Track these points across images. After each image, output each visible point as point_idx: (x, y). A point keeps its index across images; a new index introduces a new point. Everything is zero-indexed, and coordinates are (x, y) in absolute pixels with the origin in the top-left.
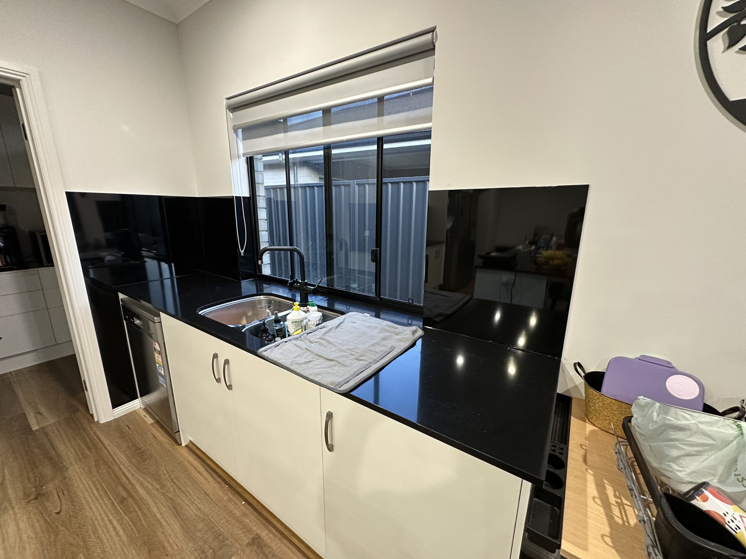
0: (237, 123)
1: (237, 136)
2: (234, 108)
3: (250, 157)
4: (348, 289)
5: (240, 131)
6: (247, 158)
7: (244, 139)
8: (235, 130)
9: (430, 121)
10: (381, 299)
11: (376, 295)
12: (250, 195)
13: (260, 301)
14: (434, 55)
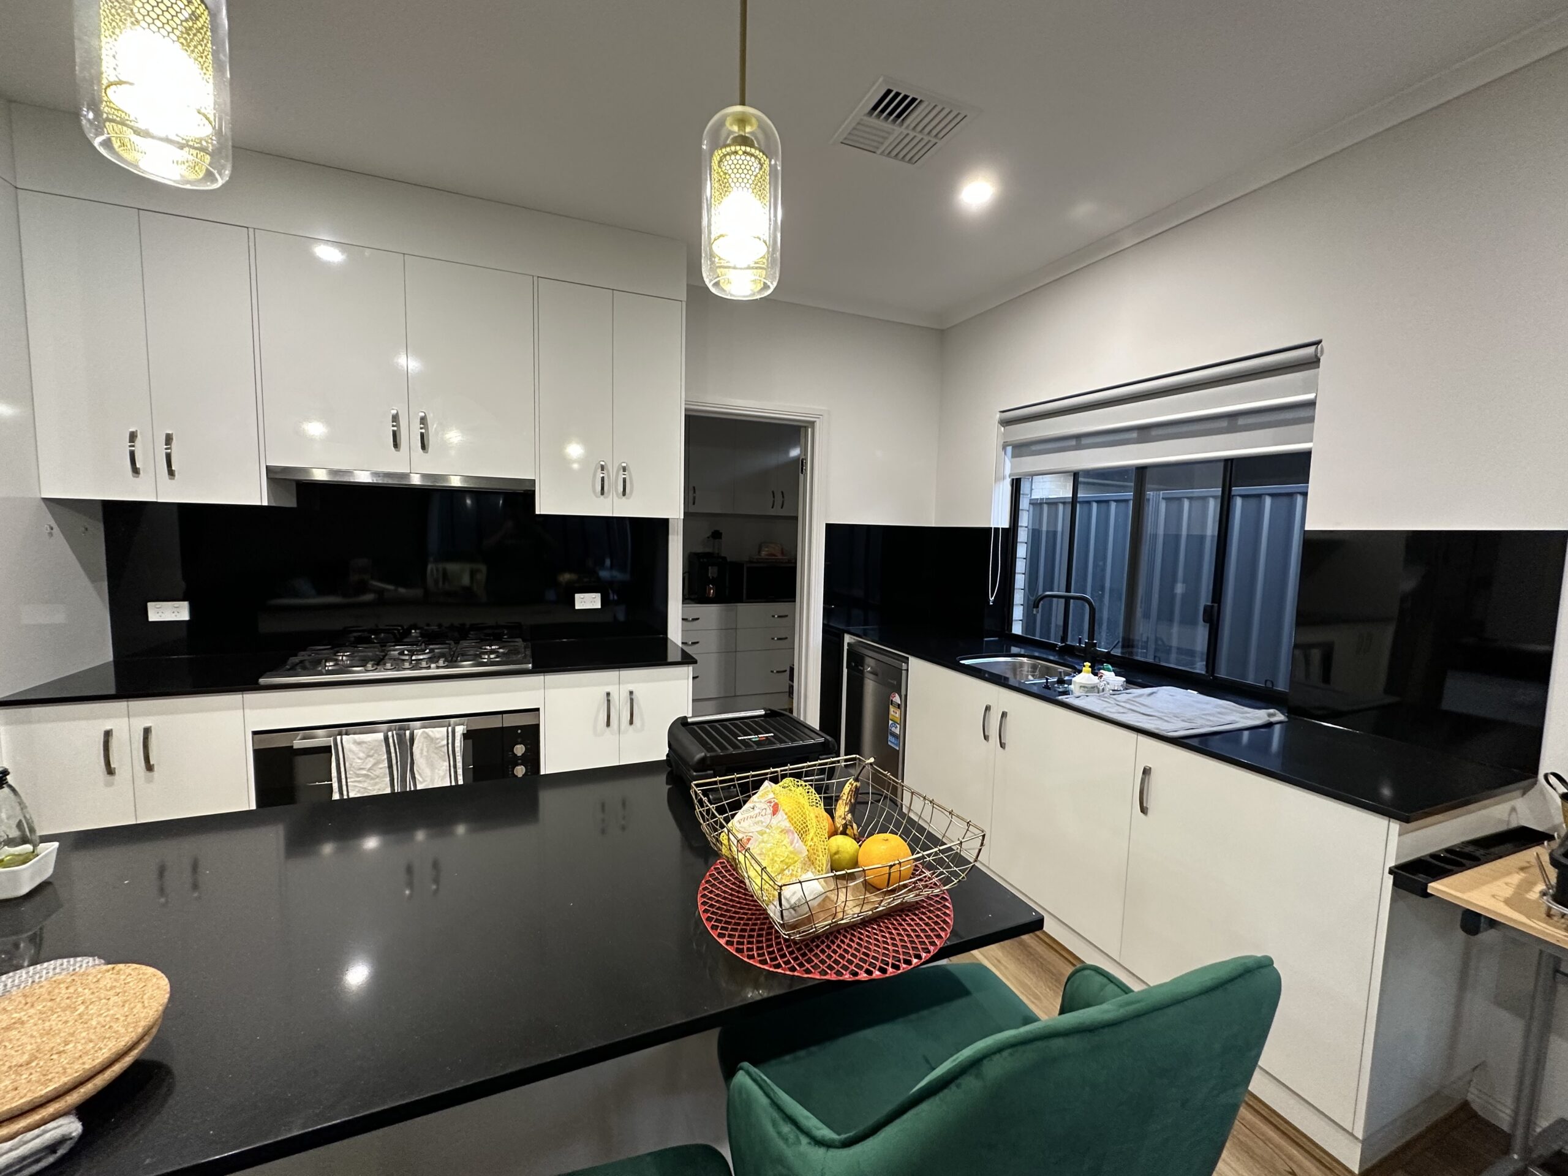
0: (1009, 440)
1: (1005, 453)
2: (1005, 423)
3: (1017, 479)
4: (1157, 660)
5: (1009, 449)
6: (1013, 480)
7: (1014, 456)
8: (1004, 448)
9: (1311, 441)
10: (1216, 678)
11: (1207, 672)
12: (1010, 526)
13: (1022, 664)
14: (1319, 367)
